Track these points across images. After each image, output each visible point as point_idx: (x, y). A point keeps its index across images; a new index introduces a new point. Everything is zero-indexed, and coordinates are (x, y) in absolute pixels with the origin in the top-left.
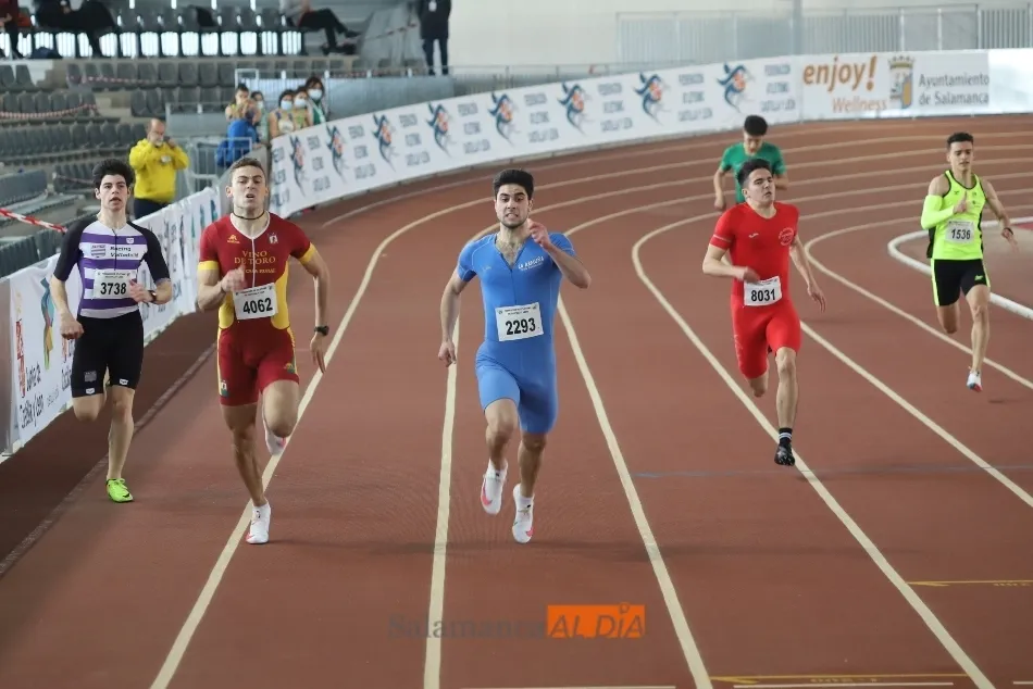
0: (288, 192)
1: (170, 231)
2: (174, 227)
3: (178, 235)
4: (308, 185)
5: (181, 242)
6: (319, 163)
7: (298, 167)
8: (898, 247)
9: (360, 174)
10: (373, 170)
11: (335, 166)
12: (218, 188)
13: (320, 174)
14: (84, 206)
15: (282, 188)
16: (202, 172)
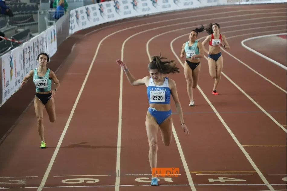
0: (74, 26)
1: (43, 39)
2: (44, 38)
3: (45, 40)
4: (80, 24)
5: (46, 42)
6: (83, 18)
7: (77, 19)
8: (244, 43)
9: (95, 20)
10: (98, 19)
11: (88, 18)
12: (55, 26)
13: (83, 21)
14: (18, 29)
15: (73, 25)
16: (51, 20)
